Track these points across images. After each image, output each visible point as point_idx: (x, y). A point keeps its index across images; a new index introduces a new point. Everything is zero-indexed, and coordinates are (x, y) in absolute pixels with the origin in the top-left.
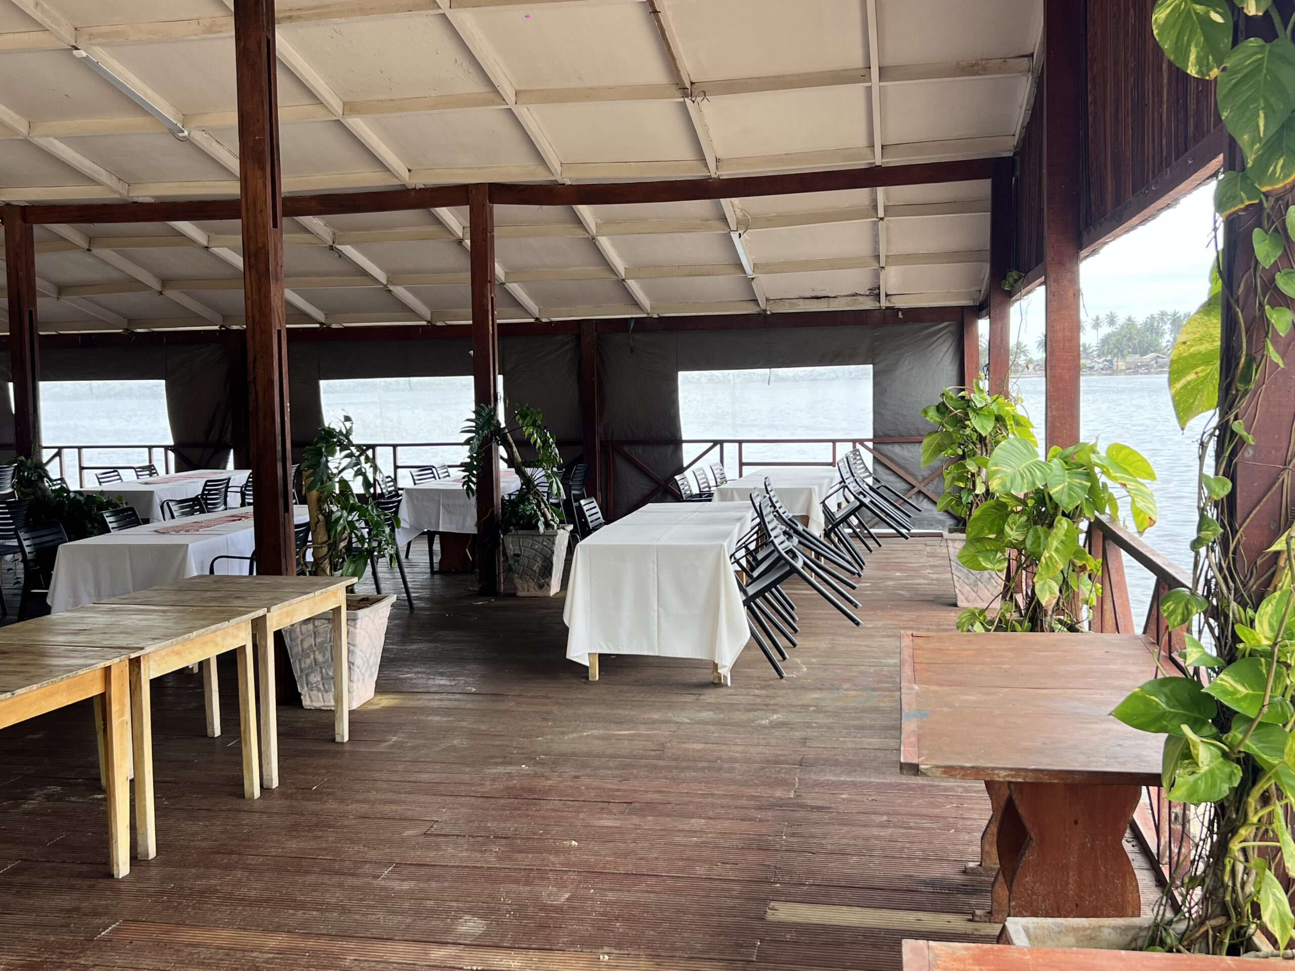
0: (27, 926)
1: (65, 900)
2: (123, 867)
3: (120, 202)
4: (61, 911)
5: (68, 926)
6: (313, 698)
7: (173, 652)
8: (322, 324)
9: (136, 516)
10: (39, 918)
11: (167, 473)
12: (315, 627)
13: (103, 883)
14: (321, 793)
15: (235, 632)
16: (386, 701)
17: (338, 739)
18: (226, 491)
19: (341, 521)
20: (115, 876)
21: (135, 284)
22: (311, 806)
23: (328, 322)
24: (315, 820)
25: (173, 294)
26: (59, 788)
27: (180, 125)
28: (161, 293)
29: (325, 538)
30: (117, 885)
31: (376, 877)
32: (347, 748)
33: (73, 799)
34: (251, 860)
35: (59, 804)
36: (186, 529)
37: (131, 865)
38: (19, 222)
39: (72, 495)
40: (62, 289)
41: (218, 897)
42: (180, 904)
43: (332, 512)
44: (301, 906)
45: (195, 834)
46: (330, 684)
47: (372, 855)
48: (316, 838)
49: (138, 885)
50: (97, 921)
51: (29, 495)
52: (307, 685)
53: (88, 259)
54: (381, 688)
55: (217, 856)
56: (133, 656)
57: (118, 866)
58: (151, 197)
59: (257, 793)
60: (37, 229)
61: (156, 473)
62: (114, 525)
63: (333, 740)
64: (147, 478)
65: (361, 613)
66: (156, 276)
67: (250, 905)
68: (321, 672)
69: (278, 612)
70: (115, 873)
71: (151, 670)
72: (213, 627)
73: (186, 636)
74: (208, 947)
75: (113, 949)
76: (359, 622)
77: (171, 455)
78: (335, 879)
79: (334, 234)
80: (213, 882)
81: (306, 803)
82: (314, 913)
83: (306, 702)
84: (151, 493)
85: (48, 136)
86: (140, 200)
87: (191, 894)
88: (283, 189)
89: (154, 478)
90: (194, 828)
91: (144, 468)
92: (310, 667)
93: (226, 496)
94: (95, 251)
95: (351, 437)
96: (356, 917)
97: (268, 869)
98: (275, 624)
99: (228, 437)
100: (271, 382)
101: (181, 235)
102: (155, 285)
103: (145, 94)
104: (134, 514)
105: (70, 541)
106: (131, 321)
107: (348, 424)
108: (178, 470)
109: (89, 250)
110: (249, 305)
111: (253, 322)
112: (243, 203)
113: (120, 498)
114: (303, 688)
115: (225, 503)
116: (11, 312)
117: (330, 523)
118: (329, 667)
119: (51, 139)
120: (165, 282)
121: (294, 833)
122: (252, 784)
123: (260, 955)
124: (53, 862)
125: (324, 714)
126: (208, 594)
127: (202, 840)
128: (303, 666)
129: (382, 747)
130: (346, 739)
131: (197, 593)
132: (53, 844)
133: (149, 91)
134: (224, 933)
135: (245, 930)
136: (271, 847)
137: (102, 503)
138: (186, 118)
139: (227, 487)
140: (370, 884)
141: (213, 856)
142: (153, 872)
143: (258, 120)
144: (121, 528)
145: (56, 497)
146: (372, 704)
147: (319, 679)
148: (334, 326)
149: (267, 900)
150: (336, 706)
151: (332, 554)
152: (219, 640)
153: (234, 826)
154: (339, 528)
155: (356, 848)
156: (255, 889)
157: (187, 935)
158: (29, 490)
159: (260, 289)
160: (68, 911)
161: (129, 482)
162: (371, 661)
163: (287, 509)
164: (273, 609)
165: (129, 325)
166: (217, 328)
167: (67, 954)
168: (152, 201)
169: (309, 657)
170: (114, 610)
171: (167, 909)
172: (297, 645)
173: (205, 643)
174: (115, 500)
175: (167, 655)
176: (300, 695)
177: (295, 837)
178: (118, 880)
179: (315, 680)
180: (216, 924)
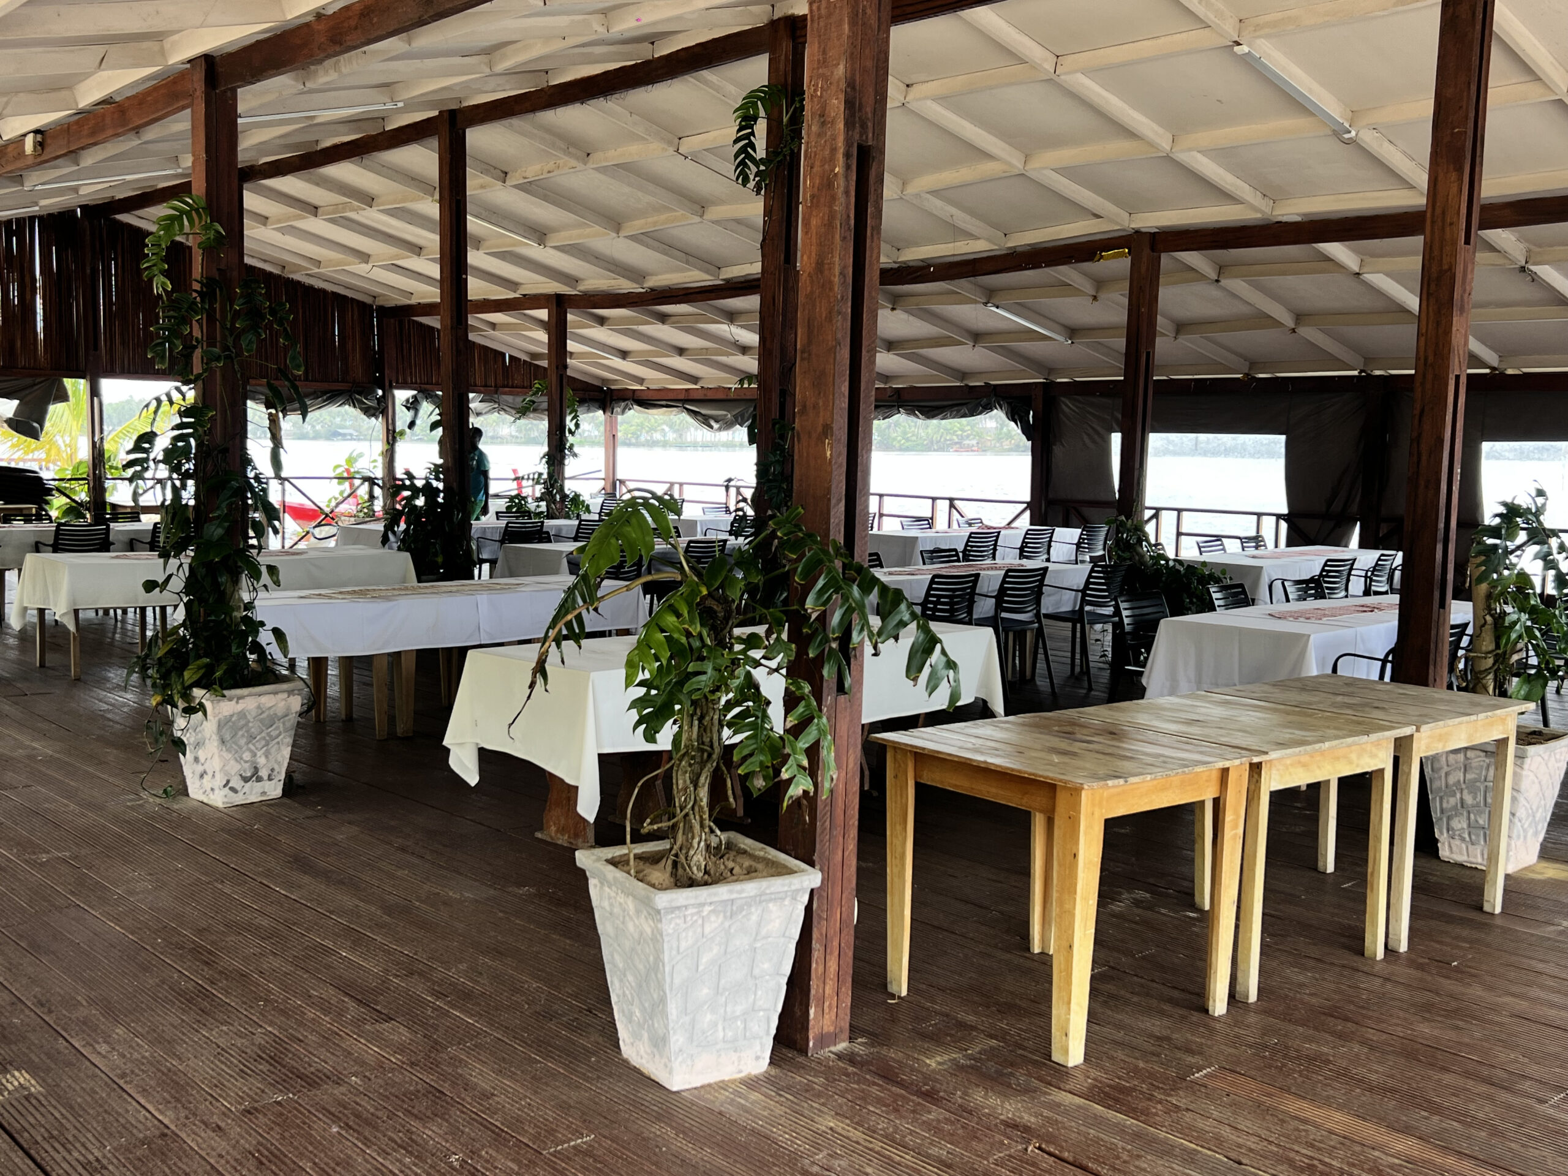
0: (1116, 1042)
1: (1156, 1025)
2: (1219, 1005)
3: (1261, 223)
4: (1151, 1035)
5: (1158, 1055)
6: (1454, 848)
7: (1300, 762)
8: (1493, 369)
9: (1246, 596)
10: (1127, 1038)
11: (1276, 546)
12: (1466, 758)
13: (1196, 1017)
14: (1462, 972)
15: (1374, 750)
16: (1553, 871)
17: (1487, 908)
18: (1349, 575)
19: (1518, 627)
20: (1211, 1012)
21: (1265, 320)
22: (1448, 985)
23: (1502, 366)
24: (1454, 1004)
25: (1308, 332)
26: (1148, 895)
27: (1347, 125)
28: (1294, 331)
29: (1492, 647)
30: (1212, 1024)
31: (1542, 1101)
32: (1499, 922)
33: (1163, 911)
34: (1371, 1034)
35: (1149, 914)
36: (1307, 616)
37: (1228, 1004)
38: (1147, 251)
39: (1171, 563)
40: (1181, 327)
41: (1330, 1070)
42: (1284, 1065)
43: (1504, 614)
44: (1435, 1109)
45: (1301, 985)
46: (1478, 836)
47: (1534, 1070)
48: (1457, 1028)
49: (1236, 1029)
50: (1191, 1059)
51: (1125, 559)
52: (1448, 831)
53: (1214, 292)
54: (1547, 853)
55: (1330, 1019)
56: (1256, 760)
57: (1214, 1001)
58: (1298, 214)
59: (1380, 954)
60: (1165, 259)
61: (1265, 545)
62: (1221, 602)
63: (1480, 908)
64: (1252, 551)
65: (1532, 750)
66: (1290, 310)
67: (1371, 1090)
68: (1469, 818)
69: (1429, 733)
70: (1211, 1009)
71: (1274, 781)
72: (1350, 740)
73: (1317, 746)
74: (1317, 1127)
75: (1207, 1096)
76: (1528, 761)
77: (1284, 526)
78: (1483, 1088)
79: (1529, 251)
80: (1325, 1050)
81: (1442, 980)
82: (1455, 1124)
83: (1444, 852)
84: (1259, 569)
85: (1190, 150)
86: (1285, 219)
87: (1298, 1058)
88: (1483, 195)
89: (1261, 552)
90: (1301, 978)
91: (1249, 539)
92: (1455, 808)
93: (1348, 580)
94: (1224, 282)
95: (1542, 518)
96: (1513, 1145)
97: (1393, 1052)
98: (1423, 747)
99: (1354, 508)
100: (1441, 441)
101: (1328, 259)
102: (1288, 321)
103: (1310, 90)
104: (1244, 592)
105: (1172, 616)
106: (1254, 364)
107: (1540, 501)
108: (1289, 544)
109: (1217, 281)
110: (1422, 344)
111: (1425, 364)
112: (1429, 215)
113: (1224, 572)
114: (1441, 833)
115: (1347, 589)
116: (1127, 354)
117: (1500, 626)
118: (1481, 813)
119: (1195, 153)
120: (1300, 317)
121: (1427, 1015)
122: (1375, 942)
123: (1383, 1157)
124: (1142, 977)
125: (1468, 872)
126: (1339, 699)
127: (1311, 994)
128: (1445, 805)
129: (1549, 931)
130: (1498, 910)
131: (1325, 695)
132: (1143, 958)
133: (1316, 87)
134: (1338, 1116)
135: (1364, 1119)
136: (1397, 1025)
137: (1203, 576)
138: (1355, 115)
139: (1351, 569)
140: (1532, 1107)
141: (1323, 1017)
142: (1252, 1019)
143: (1461, 107)
144: (1227, 607)
145: (1154, 564)
146: (1533, 871)
147: (1465, 826)
148: (1510, 372)
149: (1393, 1090)
150: (1489, 866)
151: (1499, 669)
152: (1354, 756)
153: (1349, 986)
154: (1514, 636)
155: (1512, 1056)
156: (1377, 1072)
157: (1293, 1106)
158: (1127, 555)
159: (1438, 323)
160: (1158, 1038)
161: (1232, 553)
162: (1538, 815)
163: (1443, 604)
164: (1424, 728)
165: (1250, 369)
166: (1356, 373)
167: (1158, 1088)
168: (1299, 219)
169: (1454, 795)
170: (1227, 702)
171: (1270, 1067)
172: (1440, 778)
173: (1337, 758)
174: (1218, 574)
175: (1292, 765)
176: (1437, 841)
177: (1428, 1020)
178: (1214, 1018)
179: (1460, 826)
180: (1327, 1102)
